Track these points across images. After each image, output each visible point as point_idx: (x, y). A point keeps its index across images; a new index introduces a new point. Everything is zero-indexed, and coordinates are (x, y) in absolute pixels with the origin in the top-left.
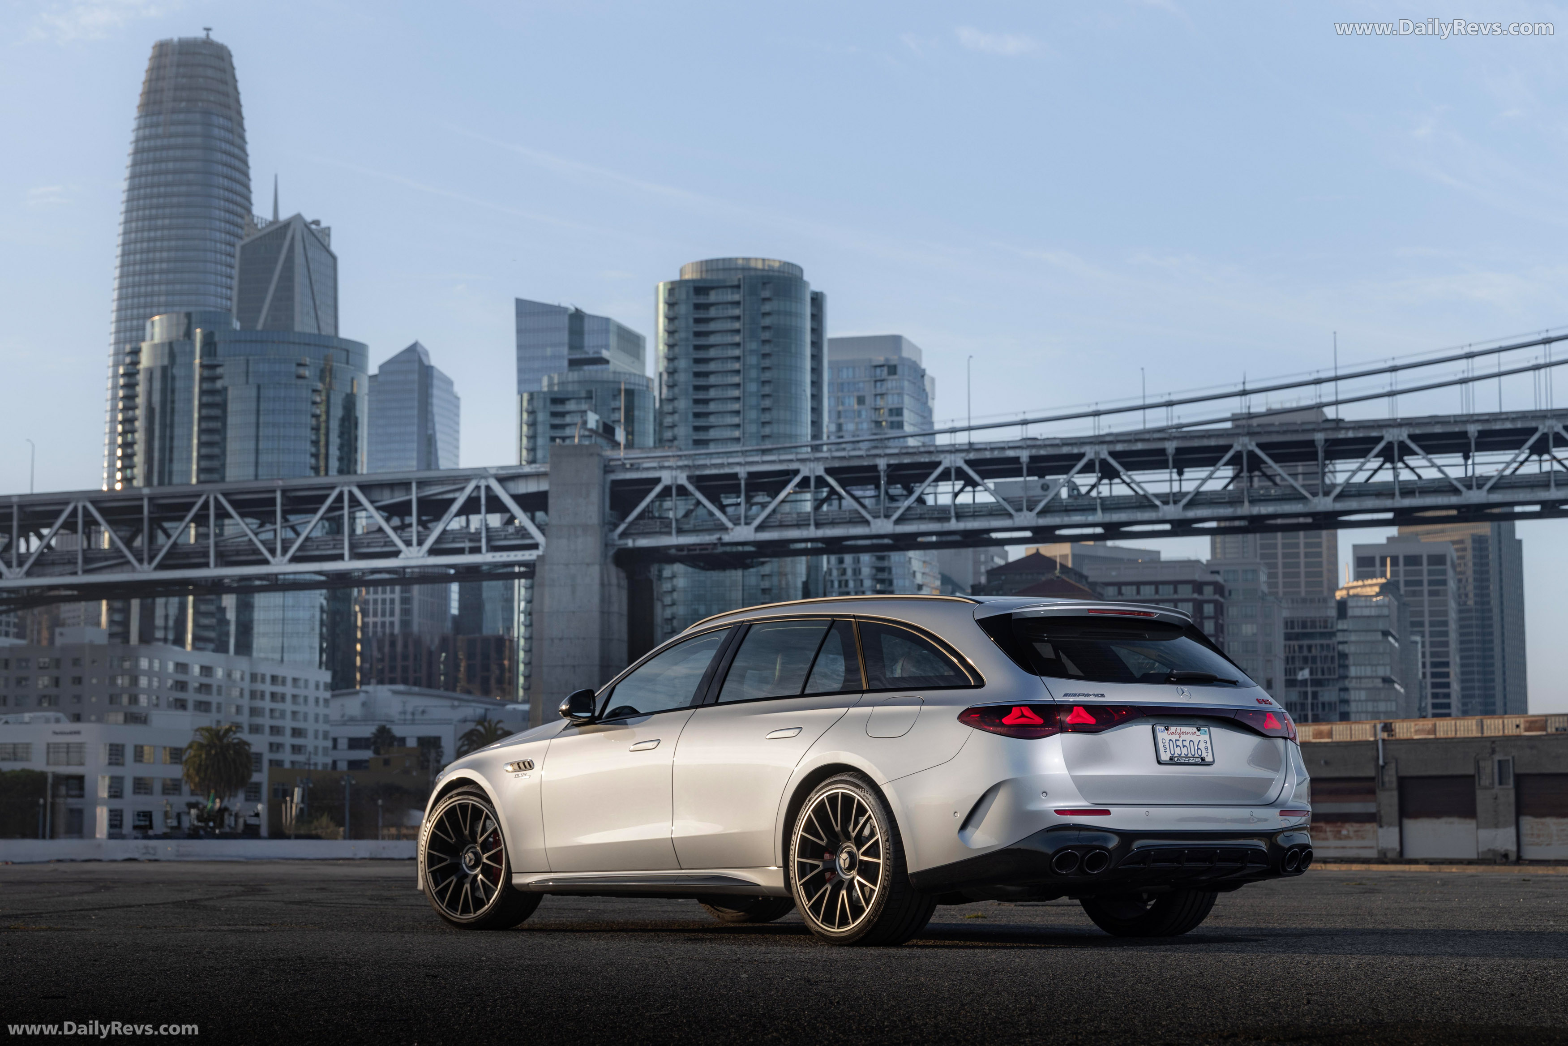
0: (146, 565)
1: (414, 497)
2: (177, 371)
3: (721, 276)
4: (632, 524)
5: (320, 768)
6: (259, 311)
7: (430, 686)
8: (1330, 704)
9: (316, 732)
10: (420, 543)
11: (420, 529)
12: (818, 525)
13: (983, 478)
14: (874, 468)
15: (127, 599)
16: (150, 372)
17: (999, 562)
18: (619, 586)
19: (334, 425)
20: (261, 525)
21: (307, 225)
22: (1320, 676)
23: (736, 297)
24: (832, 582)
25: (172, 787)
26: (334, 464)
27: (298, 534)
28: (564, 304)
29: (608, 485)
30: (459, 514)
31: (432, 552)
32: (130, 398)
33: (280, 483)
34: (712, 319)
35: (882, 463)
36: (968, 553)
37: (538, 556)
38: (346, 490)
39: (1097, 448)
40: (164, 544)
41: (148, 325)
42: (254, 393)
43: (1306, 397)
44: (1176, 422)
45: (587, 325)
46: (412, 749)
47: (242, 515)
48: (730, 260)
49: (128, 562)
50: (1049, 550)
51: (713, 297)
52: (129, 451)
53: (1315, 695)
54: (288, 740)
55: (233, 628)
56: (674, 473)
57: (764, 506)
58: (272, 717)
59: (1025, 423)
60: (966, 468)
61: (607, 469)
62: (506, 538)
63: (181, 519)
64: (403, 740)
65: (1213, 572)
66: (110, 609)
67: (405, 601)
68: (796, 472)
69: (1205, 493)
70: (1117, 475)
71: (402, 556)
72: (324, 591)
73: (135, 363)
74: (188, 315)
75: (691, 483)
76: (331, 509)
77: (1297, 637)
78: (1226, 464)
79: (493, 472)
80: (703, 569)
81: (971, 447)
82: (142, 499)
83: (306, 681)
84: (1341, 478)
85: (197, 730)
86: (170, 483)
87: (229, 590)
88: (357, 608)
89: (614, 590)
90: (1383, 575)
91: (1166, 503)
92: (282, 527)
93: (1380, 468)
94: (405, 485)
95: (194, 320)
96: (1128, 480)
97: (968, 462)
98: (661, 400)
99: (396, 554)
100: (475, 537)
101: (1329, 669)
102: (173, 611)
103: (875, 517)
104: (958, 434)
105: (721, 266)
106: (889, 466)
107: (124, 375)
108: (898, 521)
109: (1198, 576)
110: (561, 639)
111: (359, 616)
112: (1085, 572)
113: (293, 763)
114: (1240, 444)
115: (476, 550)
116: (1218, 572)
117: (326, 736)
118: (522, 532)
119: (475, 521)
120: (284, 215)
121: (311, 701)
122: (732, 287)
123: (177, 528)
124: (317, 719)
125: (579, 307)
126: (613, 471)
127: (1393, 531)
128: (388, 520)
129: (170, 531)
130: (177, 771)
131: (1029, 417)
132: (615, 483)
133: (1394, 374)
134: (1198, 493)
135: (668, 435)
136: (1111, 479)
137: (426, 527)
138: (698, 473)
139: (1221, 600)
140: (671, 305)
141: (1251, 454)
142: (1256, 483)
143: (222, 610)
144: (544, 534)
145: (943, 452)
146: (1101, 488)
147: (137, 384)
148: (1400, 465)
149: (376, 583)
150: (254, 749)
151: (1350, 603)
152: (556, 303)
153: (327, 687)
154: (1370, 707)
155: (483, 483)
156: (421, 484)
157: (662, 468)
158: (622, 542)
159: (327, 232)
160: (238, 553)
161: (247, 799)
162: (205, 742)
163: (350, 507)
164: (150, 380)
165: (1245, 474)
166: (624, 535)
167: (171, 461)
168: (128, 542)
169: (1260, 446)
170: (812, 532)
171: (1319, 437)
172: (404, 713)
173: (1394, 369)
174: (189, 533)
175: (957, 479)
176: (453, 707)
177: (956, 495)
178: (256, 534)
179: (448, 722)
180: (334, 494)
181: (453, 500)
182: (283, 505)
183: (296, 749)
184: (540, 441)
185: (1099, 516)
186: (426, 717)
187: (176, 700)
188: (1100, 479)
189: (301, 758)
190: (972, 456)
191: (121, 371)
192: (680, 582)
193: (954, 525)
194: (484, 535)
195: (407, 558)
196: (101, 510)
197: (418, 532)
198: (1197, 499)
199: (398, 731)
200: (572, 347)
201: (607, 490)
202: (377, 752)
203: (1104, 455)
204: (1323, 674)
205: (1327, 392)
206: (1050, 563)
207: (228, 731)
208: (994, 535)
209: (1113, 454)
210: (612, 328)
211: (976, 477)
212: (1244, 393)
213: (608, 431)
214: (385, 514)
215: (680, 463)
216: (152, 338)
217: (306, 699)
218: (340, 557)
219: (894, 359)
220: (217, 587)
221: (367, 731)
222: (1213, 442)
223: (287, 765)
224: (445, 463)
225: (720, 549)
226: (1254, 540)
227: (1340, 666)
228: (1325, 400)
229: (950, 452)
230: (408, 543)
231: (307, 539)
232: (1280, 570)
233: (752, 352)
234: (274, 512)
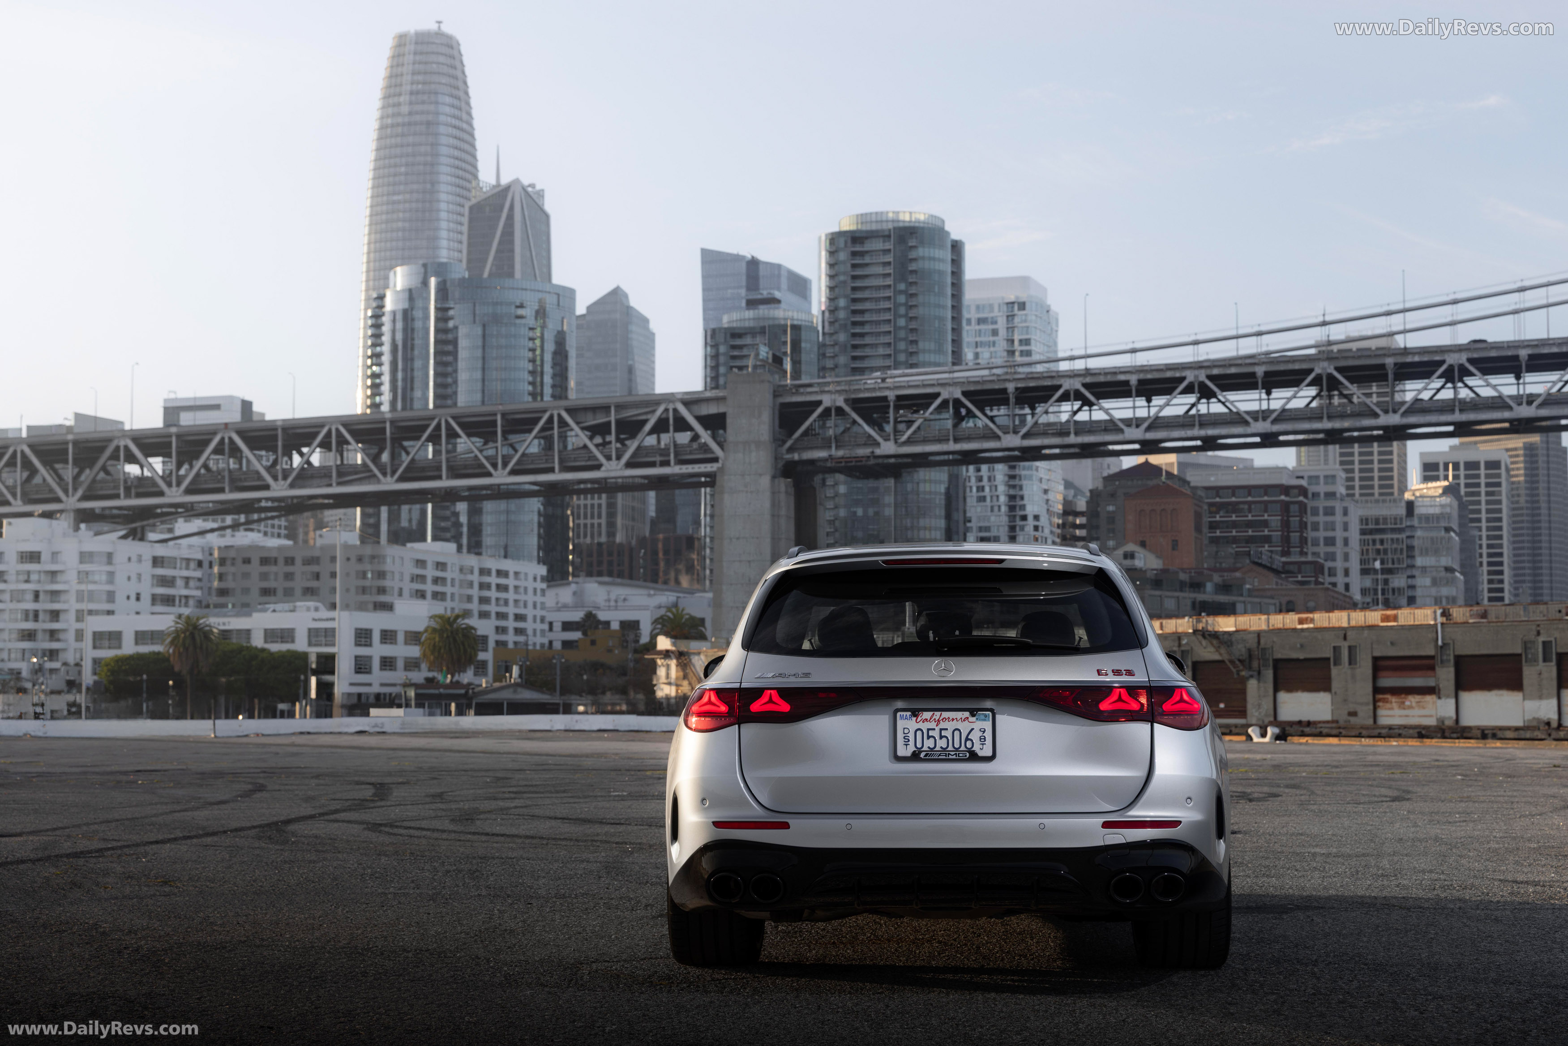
0: (389, 479)
1: (613, 419)
2: (418, 314)
3: (874, 227)
4: (798, 439)
5: (538, 647)
6: (485, 260)
7: (631, 577)
8: (1399, 589)
9: (535, 617)
10: (619, 458)
11: (619, 445)
12: (956, 440)
13: (1098, 398)
14: (1004, 391)
15: (378, 506)
16: (394, 313)
17: (1114, 470)
18: (787, 492)
19: (548, 357)
20: (485, 444)
21: (524, 189)
22: (1390, 566)
23: (888, 246)
24: (971, 487)
25: (412, 664)
26: (548, 391)
27: (516, 451)
28: (742, 253)
29: (777, 408)
30: (651, 432)
31: (630, 465)
32: (377, 337)
33: (500, 407)
34: (867, 265)
35: (1011, 387)
36: (1088, 463)
37: (718, 468)
38: (555, 413)
39: (1196, 372)
40: (406, 460)
41: (391, 274)
42: (479, 331)
43: (1379, 326)
44: (1264, 349)
45: (762, 272)
46: (615, 631)
47: (469, 435)
48: (882, 213)
49: (375, 476)
50: (1155, 459)
51: (868, 246)
52: (378, 381)
53: (1386, 582)
54: (511, 624)
55: (465, 530)
56: (833, 396)
57: (910, 423)
58: (497, 605)
59: (1134, 351)
60: (1083, 390)
61: (776, 395)
62: (691, 453)
63: (418, 438)
64: (607, 624)
65: (1298, 477)
66: (363, 514)
67: (611, 506)
68: (937, 395)
69: (1290, 410)
70: (1214, 395)
71: (603, 468)
72: (541, 499)
73: (381, 307)
74: (425, 266)
75: (847, 404)
76: (543, 429)
77: (1371, 532)
78: (1308, 385)
79: (680, 396)
80: (858, 478)
81: (1088, 372)
82: (385, 422)
83: (526, 574)
84: (1409, 397)
85: (431, 617)
86: (412, 409)
87: (462, 499)
88: (569, 512)
89: (783, 497)
90: (1446, 478)
91: (1256, 419)
92: (503, 445)
93: (1443, 387)
94: (606, 409)
95: (429, 270)
96: (1223, 400)
97: (1085, 385)
98: (824, 334)
99: (598, 467)
100: (665, 452)
101: (1399, 560)
102: (416, 515)
103: (1005, 433)
104: (1077, 361)
105: (874, 219)
106: (1017, 389)
107: (372, 317)
108: (1025, 436)
109: (1286, 481)
110: (738, 539)
111: (571, 519)
112: (1188, 478)
113: (515, 643)
114: (1319, 369)
115: (666, 463)
116: (1302, 477)
117: (543, 620)
118: (705, 448)
119: (665, 438)
120: (505, 180)
121: (530, 591)
122: (884, 236)
123: (413, 446)
124: (535, 606)
125: (755, 255)
126: (781, 396)
127: (1455, 441)
128: (591, 438)
129: (410, 449)
130: (415, 651)
131: (1138, 345)
132: (783, 405)
133: (1455, 306)
134: (1283, 410)
135: (829, 364)
136: (1208, 398)
137: (624, 445)
138: (853, 396)
139: (1305, 501)
140: (832, 253)
141: (1330, 377)
142: (1336, 401)
143: (456, 515)
144: (722, 449)
145: (1063, 376)
146: (1200, 406)
147: (382, 325)
148: (1460, 385)
149: (585, 492)
150: (480, 632)
151: (1416, 504)
152: (735, 252)
153: (543, 579)
154: (1433, 591)
155: (671, 407)
156: (620, 407)
157: (823, 392)
158: (788, 456)
159: (541, 194)
160: (466, 467)
161: (475, 675)
162: (437, 627)
163: (559, 427)
164: (394, 321)
165: (1324, 393)
166: (791, 450)
167: (412, 389)
168: (376, 459)
169: (1337, 369)
170: (952, 446)
171: (1389, 361)
172: (609, 600)
173: (1455, 302)
174: (427, 450)
175: (1076, 400)
176: (649, 595)
177: (1075, 413)
178: (481, 451)
179: (645, 608)
180: (546, 416)
181: (645, 422)
182: (502, 426)
183: (519, 631)
184: (722, 370)
185: (1196, 432)
186: (627, 603)
187: (417, 591)
188: (1199, 399)
189: (521, 639)
190: (1088, 380)
191: (370, 313)
192: (842, 489)
193: (1072, 439)
194: (672, 450)
195: (608, 471)
196: (351, 432)
197: (617, 449)
198: (1284, 415)
199: (602, 616)
200: (748, 289)
201: (777, 412)
202: (585, 634)
203: (1202, 378)
204: (1393, 563)
205: (1396, 323)
206: (1157, 470)
207: (457, 617)
208: (1111, 447)
209: (1210, 377)
210: (784, 274)
211: (1092, 398)
212: (1324, 324)
213: (778, 360)
214: (588, 433)
215: (838, 388)
216: (395, 286)
217: (526, 589)
218: (551, 470)
219: (1023, 297)
220: (451, 496)
221: (577, 616)
222: (1297, 366)
223: (511, 646)
224: (642, 390)
225: (872, 462)
226: (1334, 450)
227: (1408, 557)
228: (1395, 329)
229: (1070, 377)
230: (609, 458)
231: (524, 455)
232: (1357, 475)
233: (901, 292)
234: (496, 433)
